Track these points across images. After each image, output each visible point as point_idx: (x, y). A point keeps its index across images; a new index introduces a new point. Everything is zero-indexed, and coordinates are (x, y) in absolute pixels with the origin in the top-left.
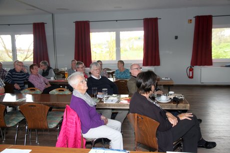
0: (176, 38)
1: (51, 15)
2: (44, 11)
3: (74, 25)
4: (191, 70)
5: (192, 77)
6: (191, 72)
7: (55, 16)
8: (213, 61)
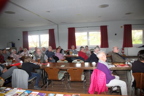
0: (116, 34)
1: (57, 25)
2: (54, 23)
3: (67, 30)
4: (123, 49)
5: (124, 53)
6: (123, 50)
7: (59, 26)
8: (133, 45)
